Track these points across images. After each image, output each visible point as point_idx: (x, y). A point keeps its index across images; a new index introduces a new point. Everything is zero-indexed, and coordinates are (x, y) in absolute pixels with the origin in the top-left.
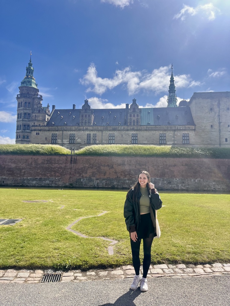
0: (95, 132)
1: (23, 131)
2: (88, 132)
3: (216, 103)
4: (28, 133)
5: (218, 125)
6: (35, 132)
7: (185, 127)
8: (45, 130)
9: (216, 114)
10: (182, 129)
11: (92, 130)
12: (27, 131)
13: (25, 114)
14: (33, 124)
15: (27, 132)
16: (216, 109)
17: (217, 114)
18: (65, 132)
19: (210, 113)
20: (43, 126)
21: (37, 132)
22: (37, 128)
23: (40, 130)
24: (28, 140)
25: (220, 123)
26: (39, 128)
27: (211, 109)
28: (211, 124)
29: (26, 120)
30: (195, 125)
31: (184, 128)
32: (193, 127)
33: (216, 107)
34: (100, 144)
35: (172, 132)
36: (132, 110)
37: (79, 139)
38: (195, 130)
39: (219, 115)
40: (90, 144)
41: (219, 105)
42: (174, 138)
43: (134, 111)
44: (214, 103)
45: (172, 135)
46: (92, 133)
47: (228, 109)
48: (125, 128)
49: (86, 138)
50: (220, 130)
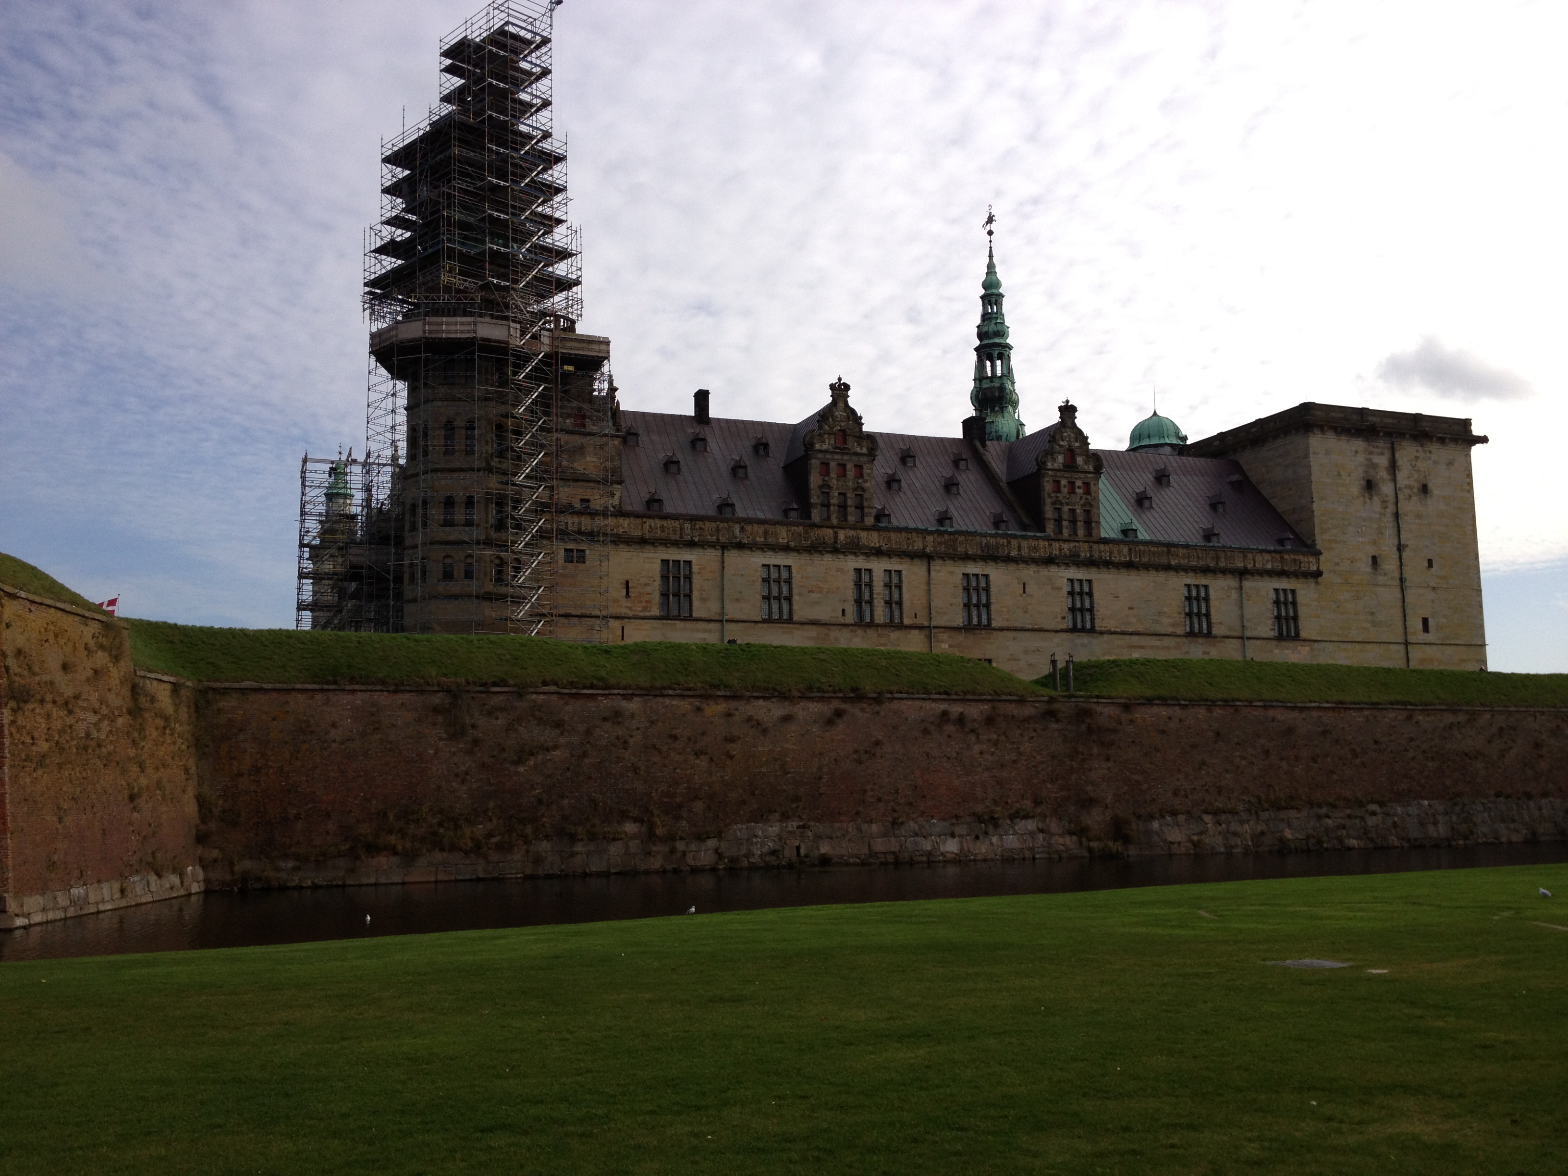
0: (894, 565)
2: (860, 562)
3: (1383, 461)
5: (1395, 556)
6: (561, 545)
7: (1282, 558)
8: (620, 539)
9: (1386, 508)
10: (1269, 566)
11: (878, 553)
16: (1387, 489)
17: (1391, 509)
19: (1365, 503)
20: (605, 513)
21: (573, 545)
22: (571, 522)
23: (592, 536)
25: (1400, 548)
26: (586, 523)
27: (1370, 486)
28: (1372, 551)
30: (1319, 553)
31: (1278, 566)
32: (1311, 559)
33: (1383, 474)
34: (920, 628)
35: (1232, 582)
36: (1060, 459)
37: (815, 596)
38: (1318, 574)
39: (1397, 515)
40: (872, 624)
41: (1393, 467)
42: (1241, 607)
43: (1070, 466)
44: (1376, 459)
45: (1234, 595)
46: (879, 567)
47: (1424, 489)
48: (1035, 549)
49: (850, 593)
50: (1402, 580)
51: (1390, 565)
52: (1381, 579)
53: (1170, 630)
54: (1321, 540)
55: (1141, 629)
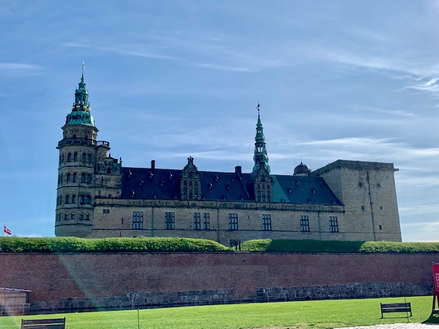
0: (207, 211)
1: (80, 206)
2: (196, 211)
3: (365, 177)
4: (88, 210)
5: (370, 206)
6: (102, 208)
7: (332, 207)
8: (121, 206)
10: (328, 209)
11: (202, 207)
12: (87, 206)
13: (83, 174)
14: (97, 194)
15: (86, 208)
16: (366, 185)
17: (367, 192)
18: (156, 210)
19: (359, 190)
20: (116, 198)
21: (106, 208)
22: (105, 201)
23: (112, 205)
24: (88, 223)
25: (371, 204)
26: (110, 201)
27: (360, 184)
28: (362, 205)
29: (85, 185)
30: (344, 205)
31: (331, 210)
32: (341, 207)
33: (365, 181)
34: (215, 230)
35: (316, 214)
36: (260, 178)
37: (182, 221)
38: (344, 212)
39: (369, 193)
40: (200, 230)
41: (368, 178)
42: (319, 222)
43: (263, 180)
44: (362, 176)
45: (317, 219)
46: (202, 212)
47: (379, 185)
48: (252, 205)
49: (193, 220)
50: (372, 213)
51: (368, 209)
52: (365, 213)
53: (296, 230)
54: (344, 201)
55: (286, 230)
